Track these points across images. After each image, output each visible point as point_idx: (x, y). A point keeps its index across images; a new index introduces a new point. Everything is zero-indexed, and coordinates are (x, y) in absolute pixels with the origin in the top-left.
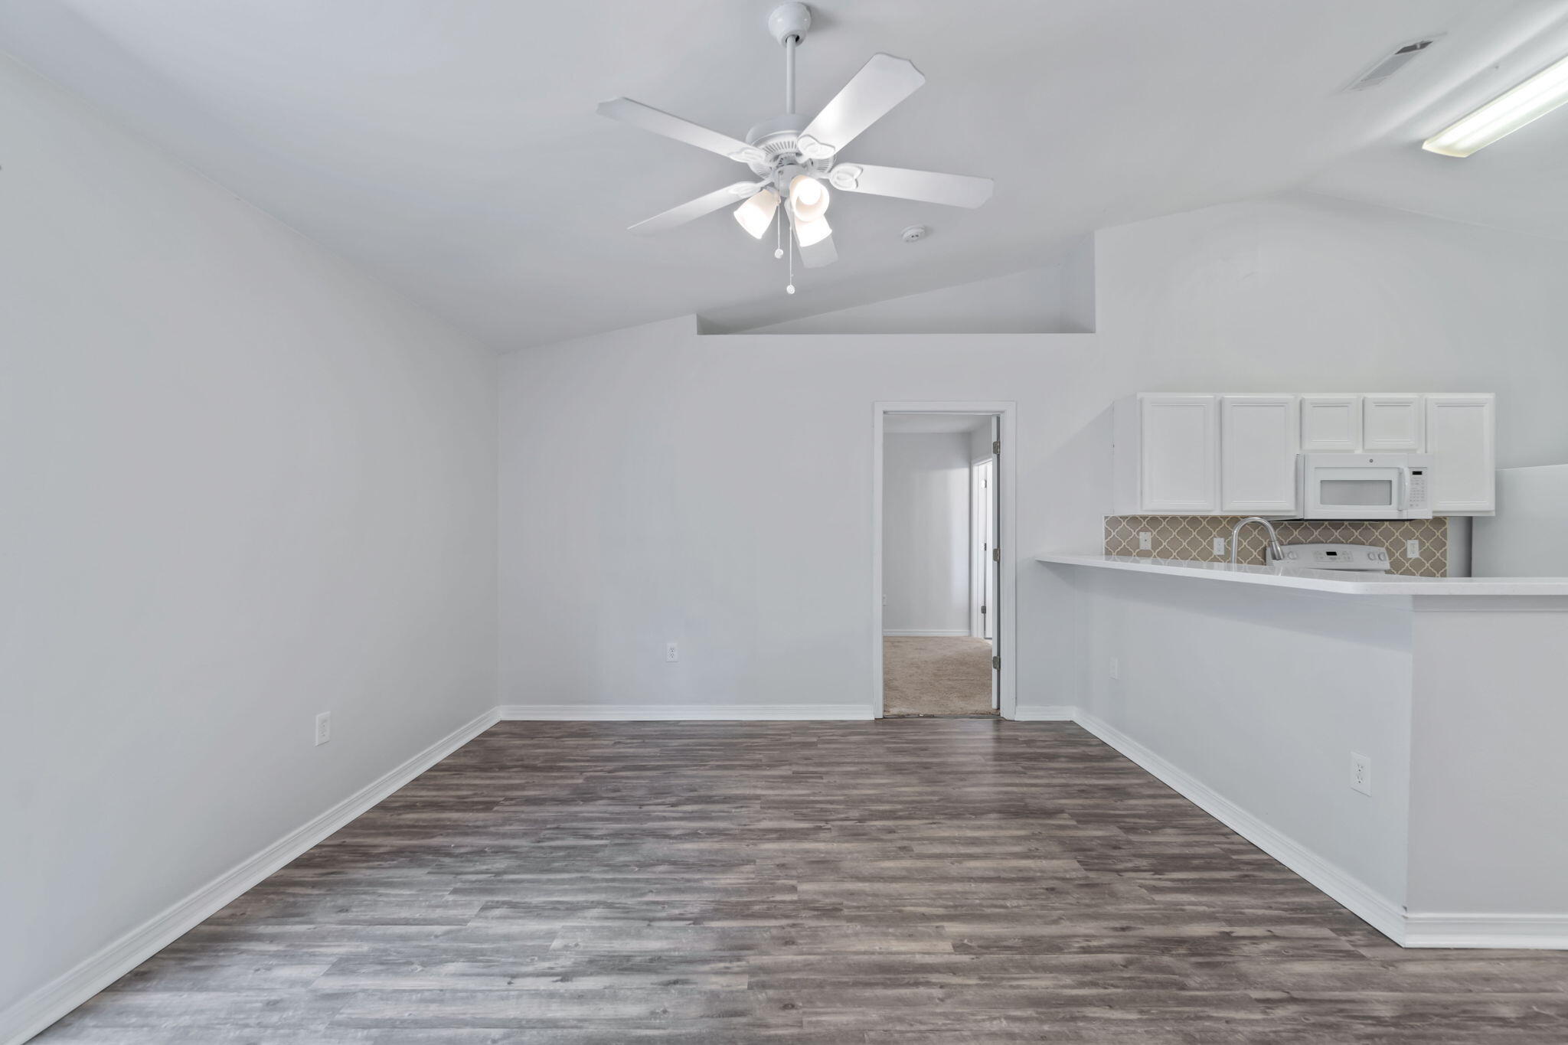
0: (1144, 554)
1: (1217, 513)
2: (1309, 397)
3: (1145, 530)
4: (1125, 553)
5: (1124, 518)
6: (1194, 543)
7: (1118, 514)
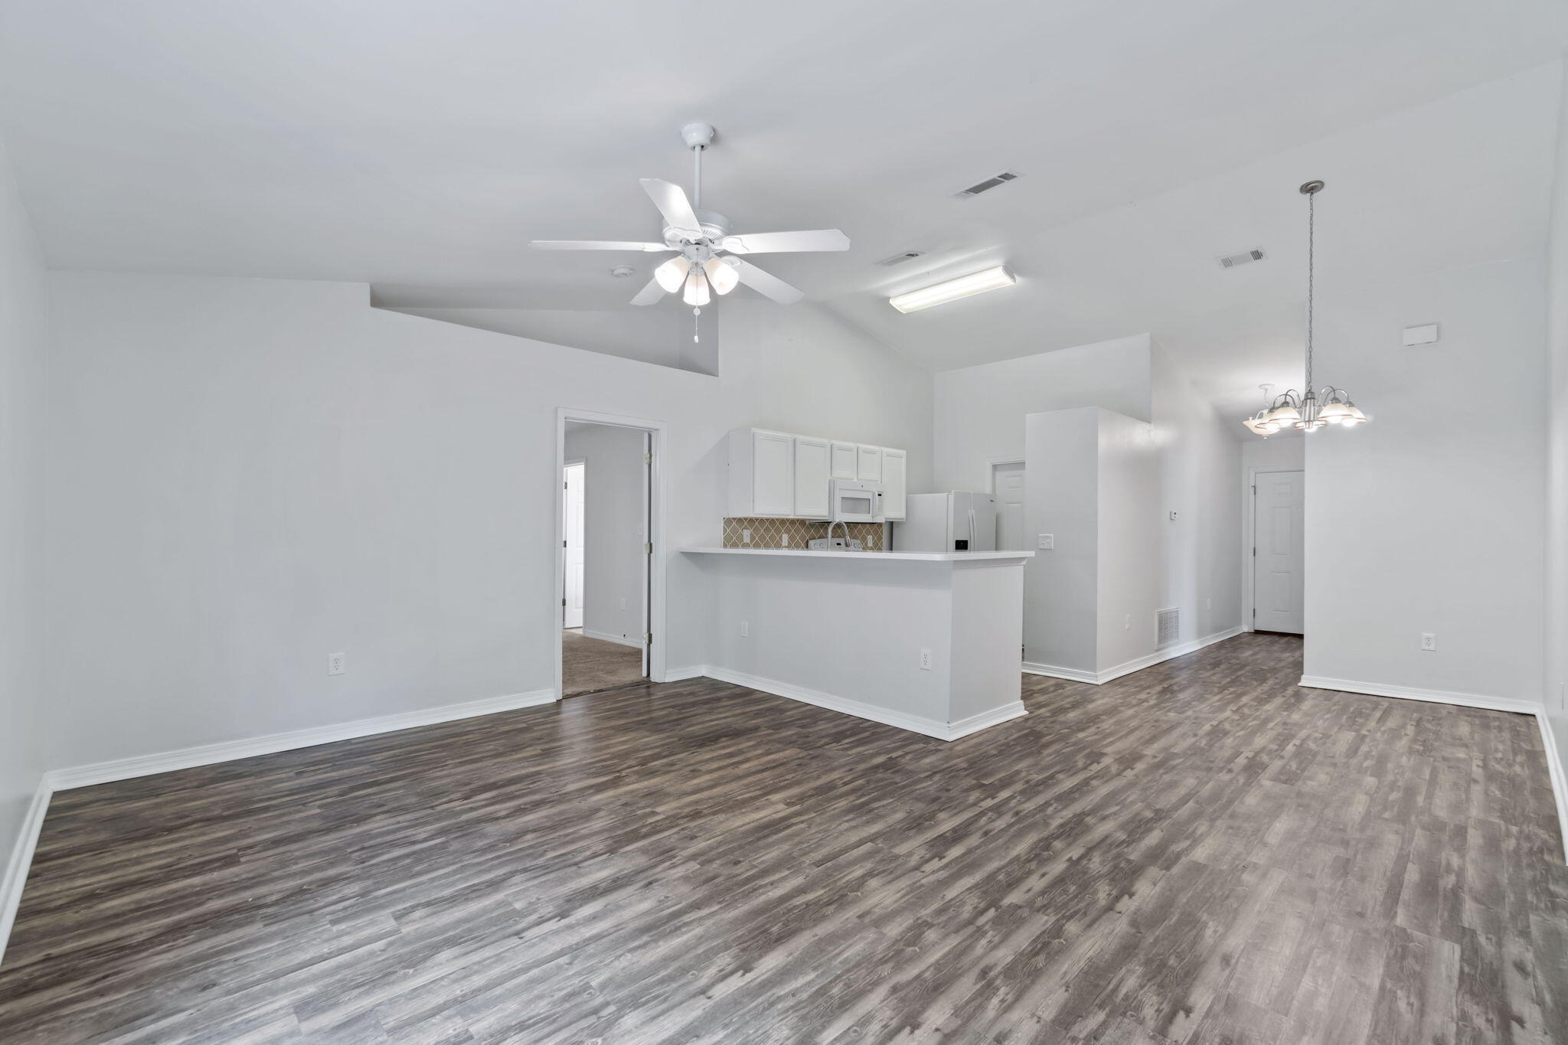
0: (746, 546)
1: (791, 517)
2: (837, 443)
3: (746, 528)
4: (735, 545)
5: (734, 519)
6: (772, 538)
7: (731, 516)
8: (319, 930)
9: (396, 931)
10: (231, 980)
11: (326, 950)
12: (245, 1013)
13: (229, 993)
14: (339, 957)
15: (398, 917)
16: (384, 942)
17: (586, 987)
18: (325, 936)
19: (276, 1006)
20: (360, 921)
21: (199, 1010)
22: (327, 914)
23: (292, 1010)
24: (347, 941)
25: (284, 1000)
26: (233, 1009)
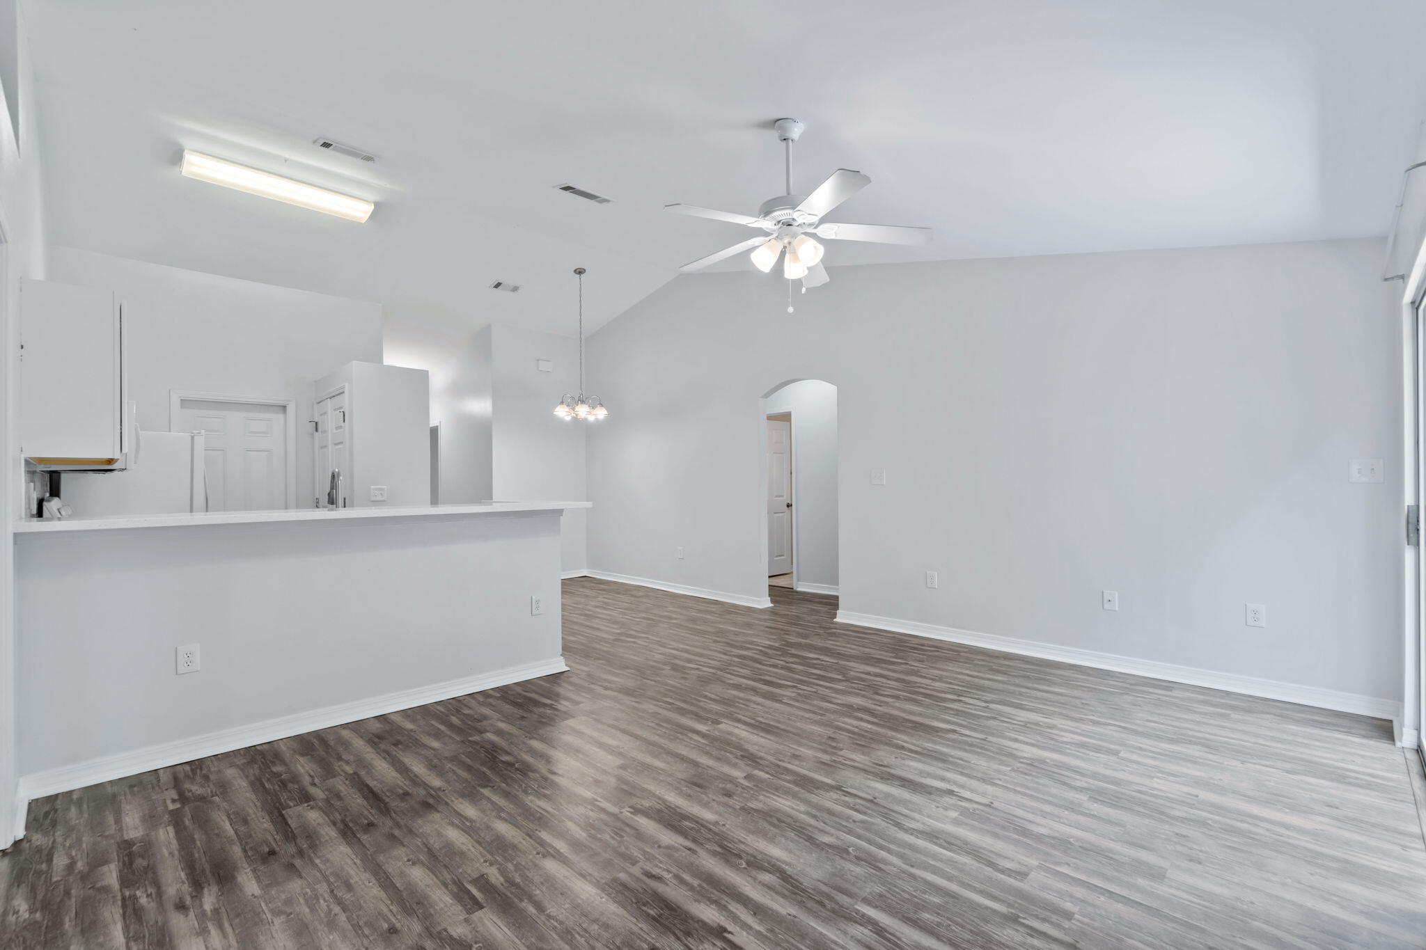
8: (1086, 920)
9: (1040, 867)
10: (1193, 940)
11: (1102, 899)
12: (1199, 904)
13: (1203, 931)
14: (1100, 885)
15: (1022, 875)
16: (1058, 869)
17: (1013, 770)
18: (1090, 909)
19: (1173, 891)
20: (1050, 897)
21: (1234, 937)
22: (1064, 929)
23: (1165, 880)
24: (1079, 892)
25: (1163, 890)
26: (1206, 915)
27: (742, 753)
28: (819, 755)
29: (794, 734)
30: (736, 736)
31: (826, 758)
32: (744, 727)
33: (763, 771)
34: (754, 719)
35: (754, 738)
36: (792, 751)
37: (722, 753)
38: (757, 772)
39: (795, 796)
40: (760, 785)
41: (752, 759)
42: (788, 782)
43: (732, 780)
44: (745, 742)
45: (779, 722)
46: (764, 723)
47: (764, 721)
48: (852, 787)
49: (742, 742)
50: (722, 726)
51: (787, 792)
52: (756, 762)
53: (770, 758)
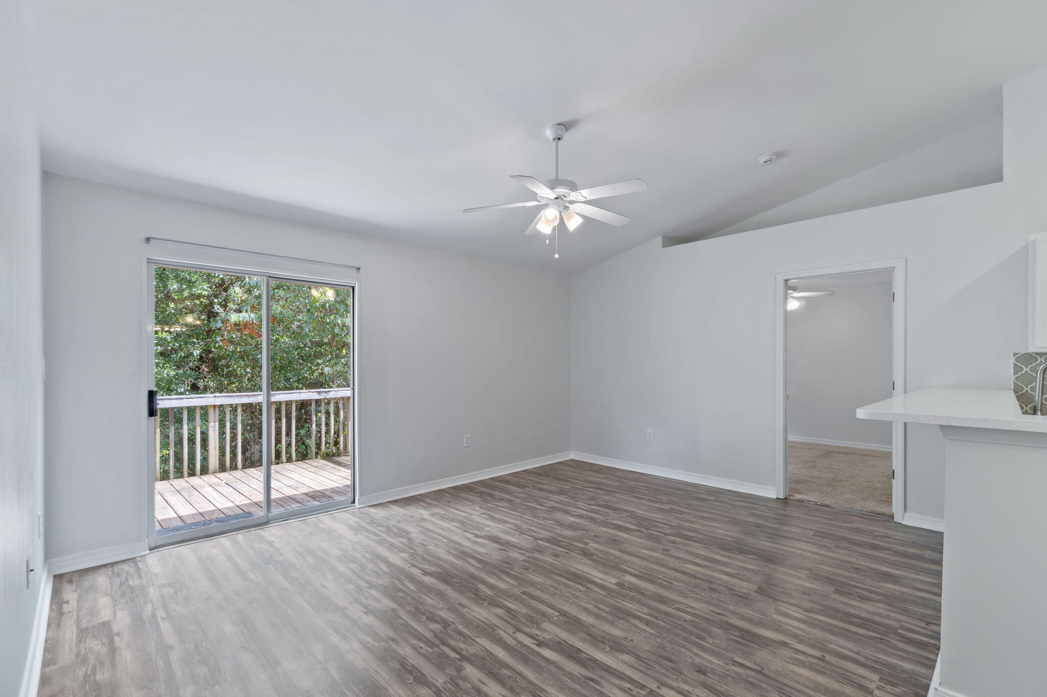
27: (593, 557)
28: (541, 557)
29: (554, 573)
30: (599, 571)
31: (537, 555)
32: (596, 579)
33: (578, 547)
34: (588, 588)
35: (586, 569)
36: (558, 559)
37: (607, 558)
38: (582, 546)
39: (561, 536)
40: (579, 540)
41: (586, 554)
42: (564, 542)
43: (596, 542)
44: (592, 566)
45: (566, 585)
46: (578, 583)
47: (579, 586)
48: (528, 539)
49: (595, 566)
50: (614, 581)
51: (564, 537)
52: (583, 552)
53: (574, 555)
